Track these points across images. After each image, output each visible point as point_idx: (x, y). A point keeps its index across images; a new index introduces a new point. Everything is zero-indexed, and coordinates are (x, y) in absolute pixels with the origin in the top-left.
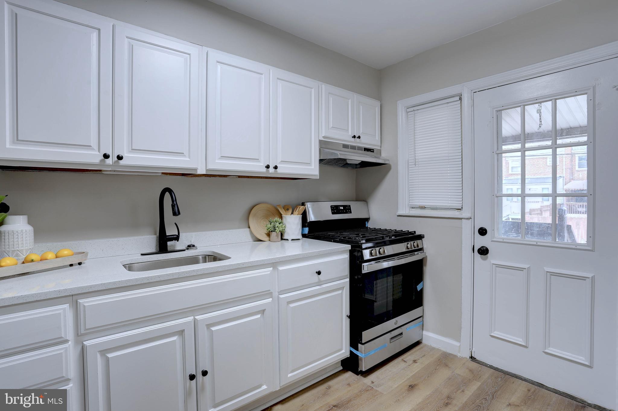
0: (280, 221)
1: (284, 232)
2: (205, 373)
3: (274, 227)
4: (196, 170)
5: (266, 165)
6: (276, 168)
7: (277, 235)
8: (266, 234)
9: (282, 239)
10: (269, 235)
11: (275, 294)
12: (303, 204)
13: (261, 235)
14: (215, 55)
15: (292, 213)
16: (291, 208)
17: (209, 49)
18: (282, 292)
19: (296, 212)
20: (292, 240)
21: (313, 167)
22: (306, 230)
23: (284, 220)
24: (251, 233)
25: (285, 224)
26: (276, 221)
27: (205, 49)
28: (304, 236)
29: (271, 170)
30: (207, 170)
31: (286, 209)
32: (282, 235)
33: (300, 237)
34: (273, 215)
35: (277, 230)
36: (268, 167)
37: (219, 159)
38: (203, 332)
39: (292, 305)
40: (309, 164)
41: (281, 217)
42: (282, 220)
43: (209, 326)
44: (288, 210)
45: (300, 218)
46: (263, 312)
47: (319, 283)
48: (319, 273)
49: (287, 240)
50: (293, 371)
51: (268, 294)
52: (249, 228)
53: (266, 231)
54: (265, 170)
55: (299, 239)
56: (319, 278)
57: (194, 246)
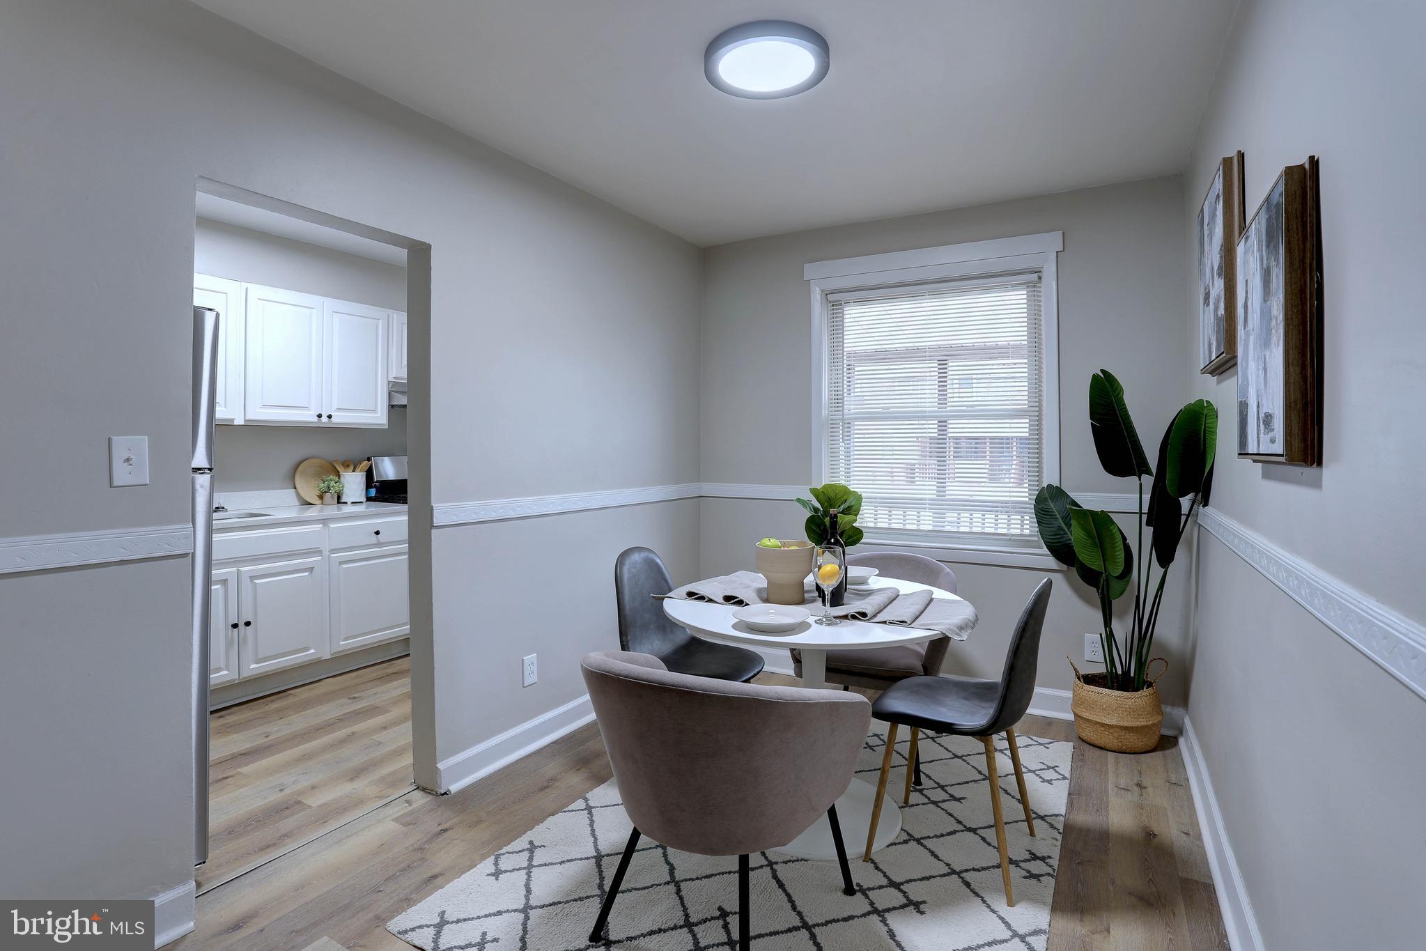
0: (337, 479)
1: (342, 494)
2: (248, 624)
3: (329, 487)
4: (232, 420)
5: (317, 414)
6: (330, 417)
7: (332, 497)
8: (318, 496)
9: (339, 502)
10: (321, 497)
11: (326, 553)
12: (369, 459)
13: (311, 496)
14: (257, 291)
15: (354, 471)
16: (352, 464)
17: (249, 285)
18: (333, 551)
19: (357, 470)
20: (353, 503)
21: (379, 415)
22: (373, 492)
23: (342, 478)
24: (298, 495)
25: (342, 484)
26: (331, 480)
27: (245, 285)
28: (369, 499)
29: (324, 419)
30: (245, 421)
31: (346, 465)
32: (339, 498)
33: (364, 499)
34: (329, 473)
35: (332, 490)
36: (320, 416)
37: (261, 408)
38: (246, 584)
39: (345, 566)
40: (374, 411)
41: (338, 475)
42: (339, 478)
43: (253, 578)
44: (348, 466)
45: (362, 476)
46: (311, 570)
47: (379, 545)
48: (377, 533)
49: (346, 503)
50: (346, 639)
51: (318, 552)
52: (295, 488)
53: (318, 493)
54: (316, 419)
55: (361, 502)
56: (377, 538)
57: (223, 508)
